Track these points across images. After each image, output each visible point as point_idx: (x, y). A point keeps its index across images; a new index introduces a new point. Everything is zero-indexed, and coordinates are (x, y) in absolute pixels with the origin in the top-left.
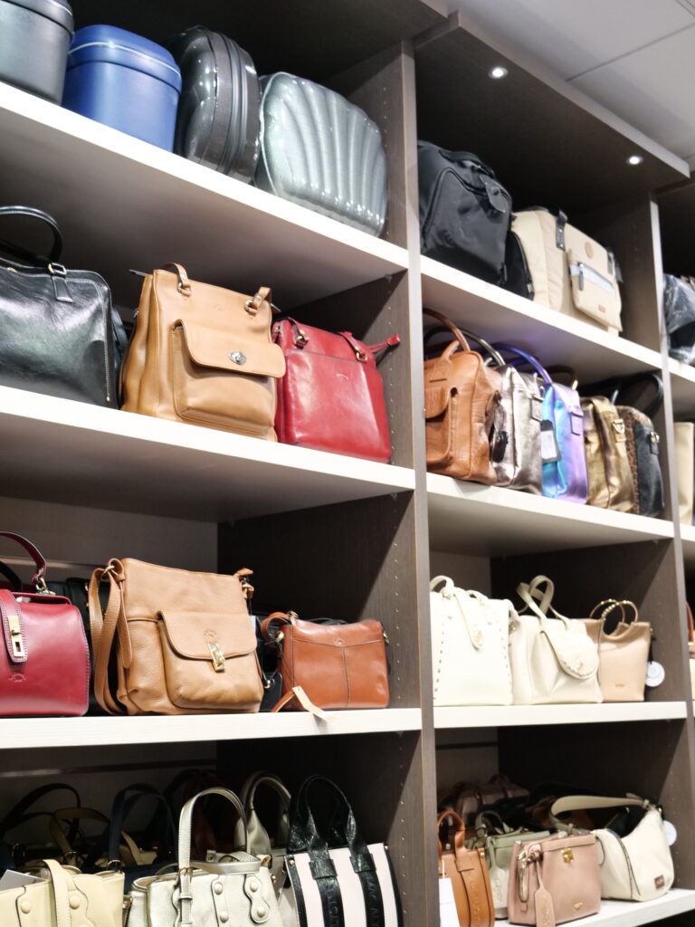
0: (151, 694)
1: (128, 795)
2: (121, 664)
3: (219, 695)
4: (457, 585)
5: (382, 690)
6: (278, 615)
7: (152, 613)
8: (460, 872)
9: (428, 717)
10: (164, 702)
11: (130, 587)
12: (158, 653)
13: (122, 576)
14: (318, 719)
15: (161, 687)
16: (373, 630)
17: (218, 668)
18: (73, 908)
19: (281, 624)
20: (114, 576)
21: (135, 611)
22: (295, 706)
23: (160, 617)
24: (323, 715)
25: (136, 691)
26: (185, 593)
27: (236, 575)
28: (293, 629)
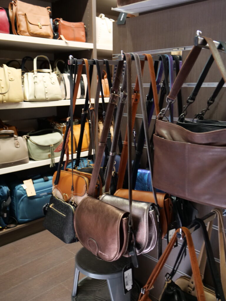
0: (24, 32)
1: (25, 58)
2: (18, 25)
3: (40, 33)
4: (106, 16)
5: (84, 38)
6: (58, 19)
7: (24, 14)
8: (105, 83)
9: (95, 46)
10: (27, 34)
11: (18, 7)
12: (25, 23)
13: (16, 4)
14: (66, 43)
15: (26, 30)
16: (82, 25)
17: (40, 27)
18: (9, 73)
19: (58, 21)
20: (14, 4)
21: (19, 13)
22: (61, 39)
23: (25, 14)
24: (67, 41)
25: (21, 31)
26: (32, 10)
27: (46, 8)
28: (61, 22)
